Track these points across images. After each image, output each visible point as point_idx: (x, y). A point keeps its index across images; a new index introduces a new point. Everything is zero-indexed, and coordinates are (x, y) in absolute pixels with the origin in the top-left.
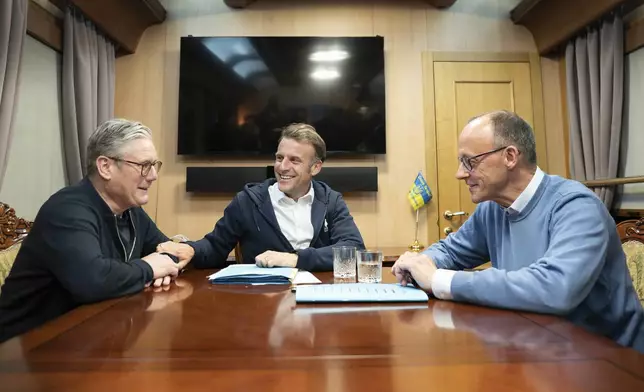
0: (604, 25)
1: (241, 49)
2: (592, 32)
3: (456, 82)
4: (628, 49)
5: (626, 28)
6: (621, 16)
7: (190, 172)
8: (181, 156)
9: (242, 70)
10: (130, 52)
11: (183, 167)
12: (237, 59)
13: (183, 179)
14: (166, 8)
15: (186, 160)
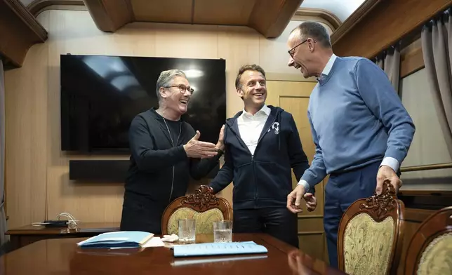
0: (387, 56)
1: (118, 67)
2: (379, 61)
3: (280, 97)
4: (402, 76)
5: (402, 59)
6: (399, 51)
7: (72, 164)
8: (65, 152)
9: (119, 84)
10: (18, 66)
11: (66, 160)
12: (114, 75)
13: (66, 170)
14: (47, 29)
15: (68, 155)
